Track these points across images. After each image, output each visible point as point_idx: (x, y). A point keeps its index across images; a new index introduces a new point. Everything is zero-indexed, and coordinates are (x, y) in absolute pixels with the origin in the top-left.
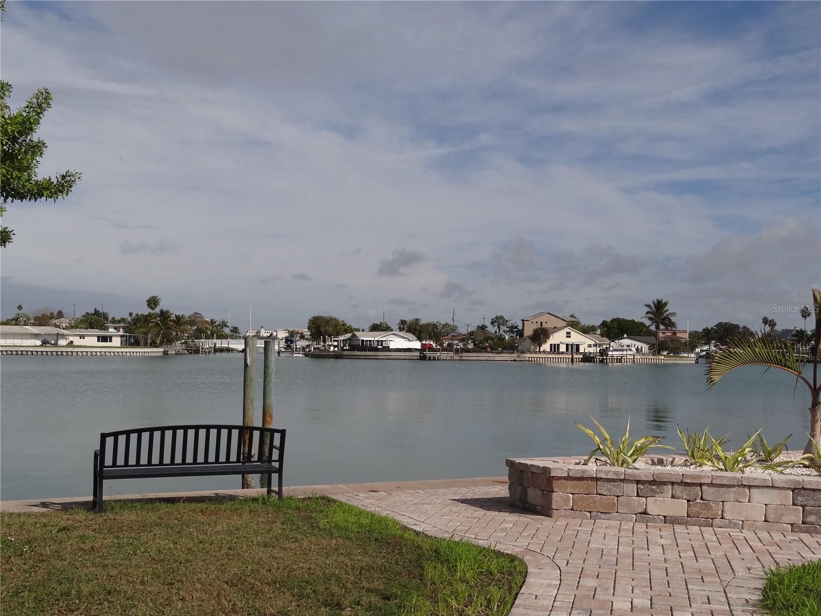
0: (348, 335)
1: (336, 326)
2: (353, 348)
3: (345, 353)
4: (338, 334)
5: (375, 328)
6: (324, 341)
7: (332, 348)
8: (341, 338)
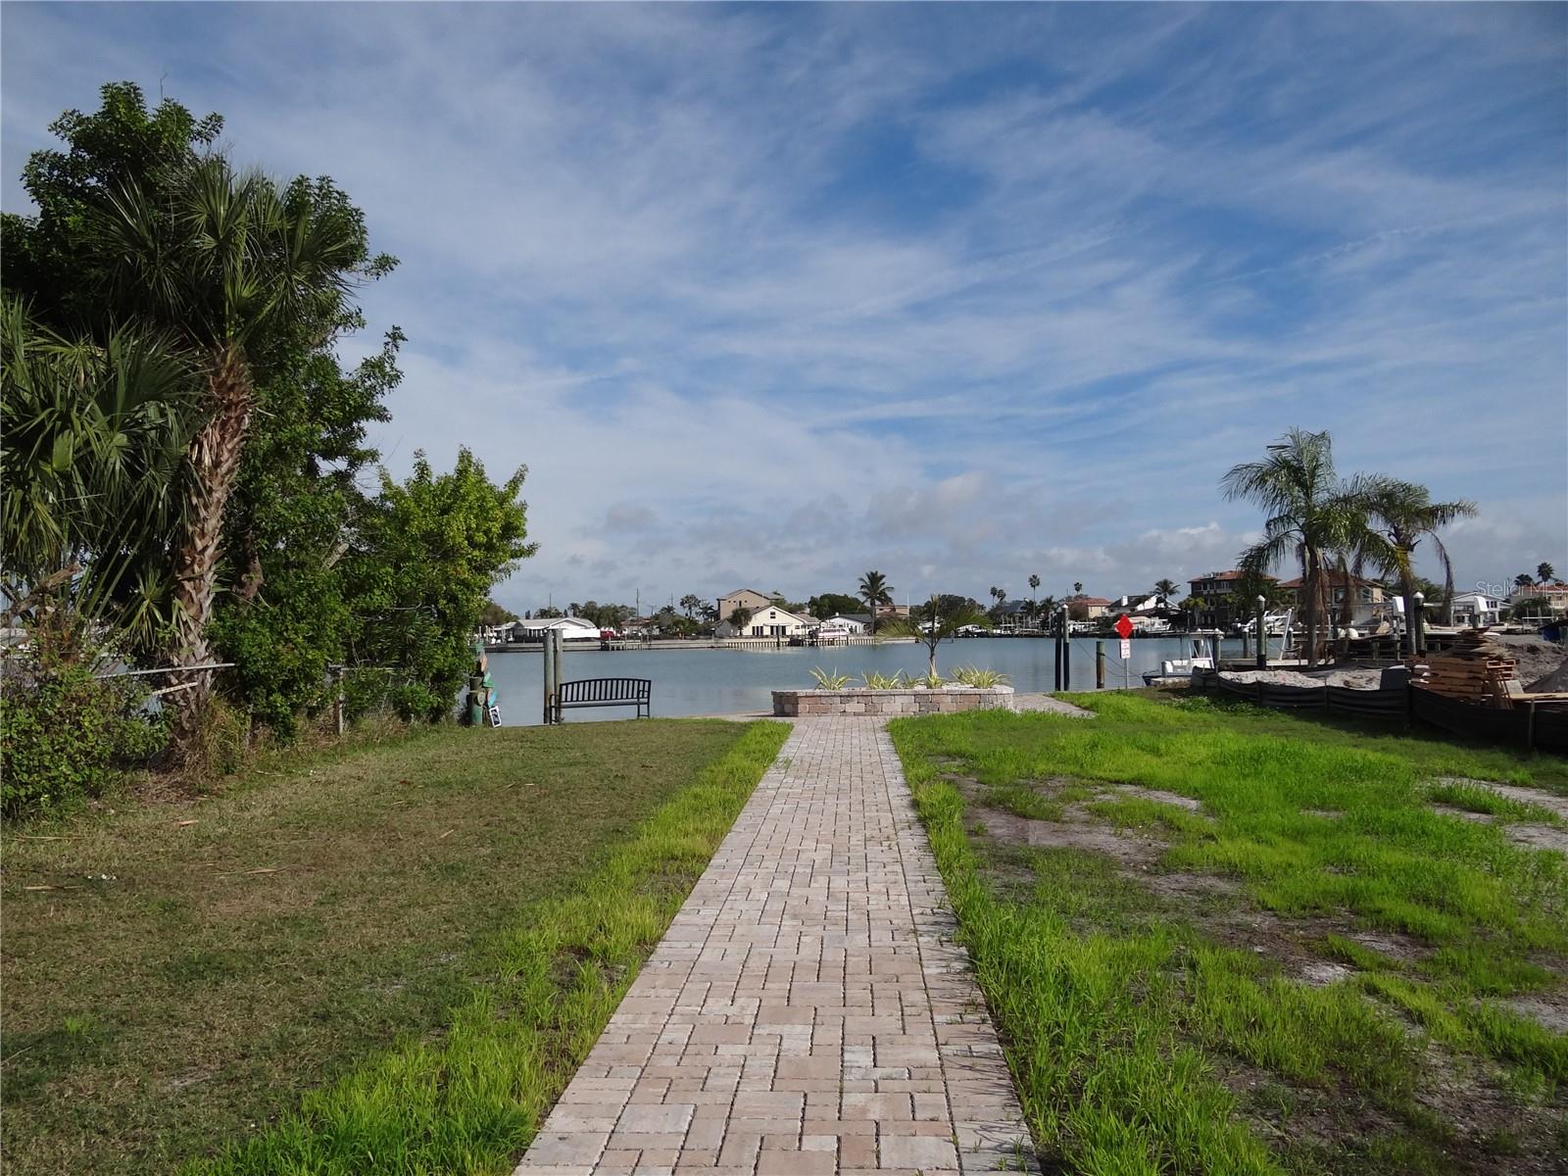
0: (511, 624)
1: (496, 613)
2: (519, 639)
3: (510, 645)
4: (498, 624)
5: (544, 614)
6: (483, 632)
7: (494, 641)
8: (504, 627)
